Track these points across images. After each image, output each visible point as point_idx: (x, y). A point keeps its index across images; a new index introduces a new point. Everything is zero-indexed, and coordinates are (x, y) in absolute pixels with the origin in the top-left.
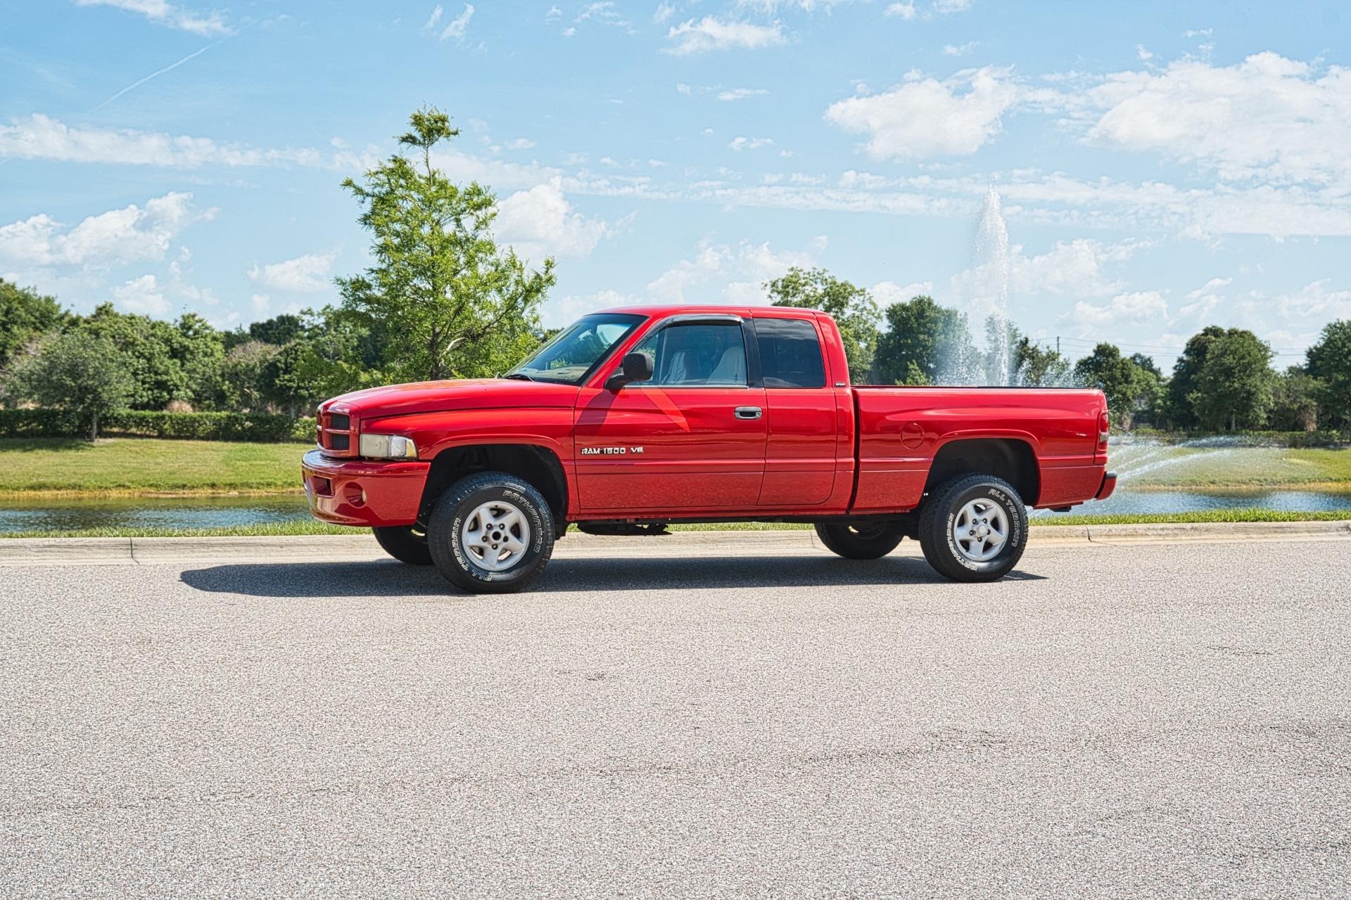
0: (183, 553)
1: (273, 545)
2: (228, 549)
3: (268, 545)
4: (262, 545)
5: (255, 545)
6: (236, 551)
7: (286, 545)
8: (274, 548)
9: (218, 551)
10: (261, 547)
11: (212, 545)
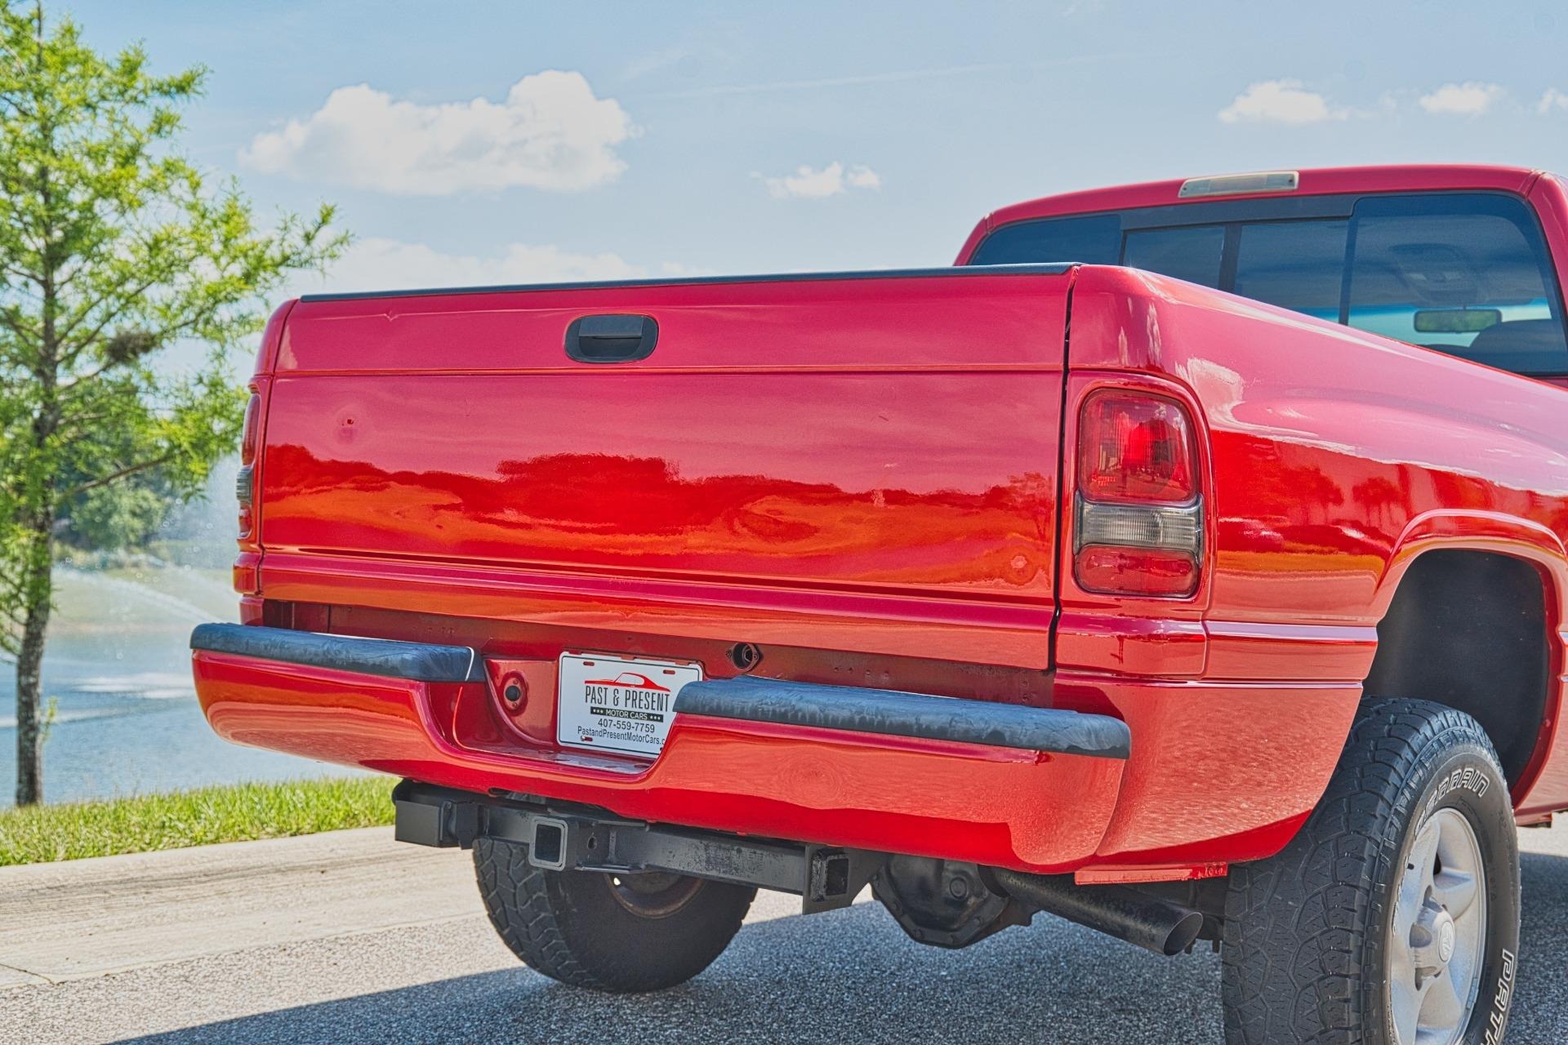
0: (85, 915)
1: (305, 868)
2: (198, 889)
3: (293, 869)
4: (278, 871)
5: (262, 871)
6: (221, 893)
7: (336, 865)
8: (306, 875)
9: (175, 900)
10: (278, 877)
11: (156, 884)
